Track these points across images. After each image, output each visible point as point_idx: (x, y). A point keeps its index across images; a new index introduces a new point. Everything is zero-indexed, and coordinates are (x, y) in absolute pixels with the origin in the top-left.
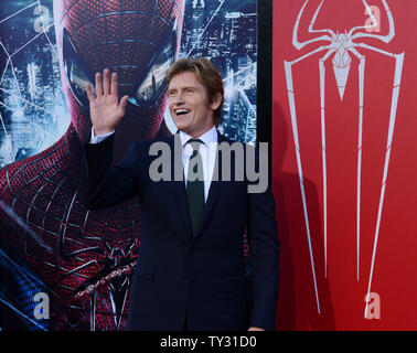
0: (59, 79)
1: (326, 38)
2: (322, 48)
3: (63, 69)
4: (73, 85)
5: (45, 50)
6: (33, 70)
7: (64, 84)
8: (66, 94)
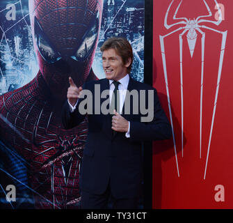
0: (32, 45)
1: (183, 22)
2: (181, 28)
4: (40, 49)
6: (17, 40)
7: (35, 48)
8: (36, 54)
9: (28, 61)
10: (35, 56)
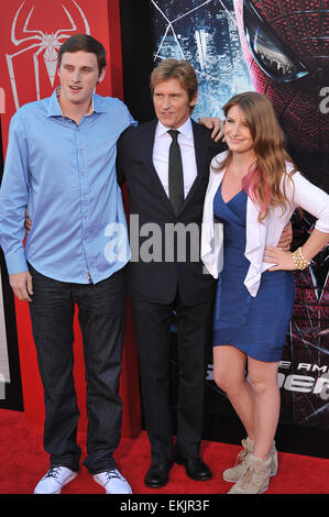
0: (238, 48)
3: (244, 38)
5: (219, 17)
8: (249, 64)
9: (230, 78)
10: (245, 69)
